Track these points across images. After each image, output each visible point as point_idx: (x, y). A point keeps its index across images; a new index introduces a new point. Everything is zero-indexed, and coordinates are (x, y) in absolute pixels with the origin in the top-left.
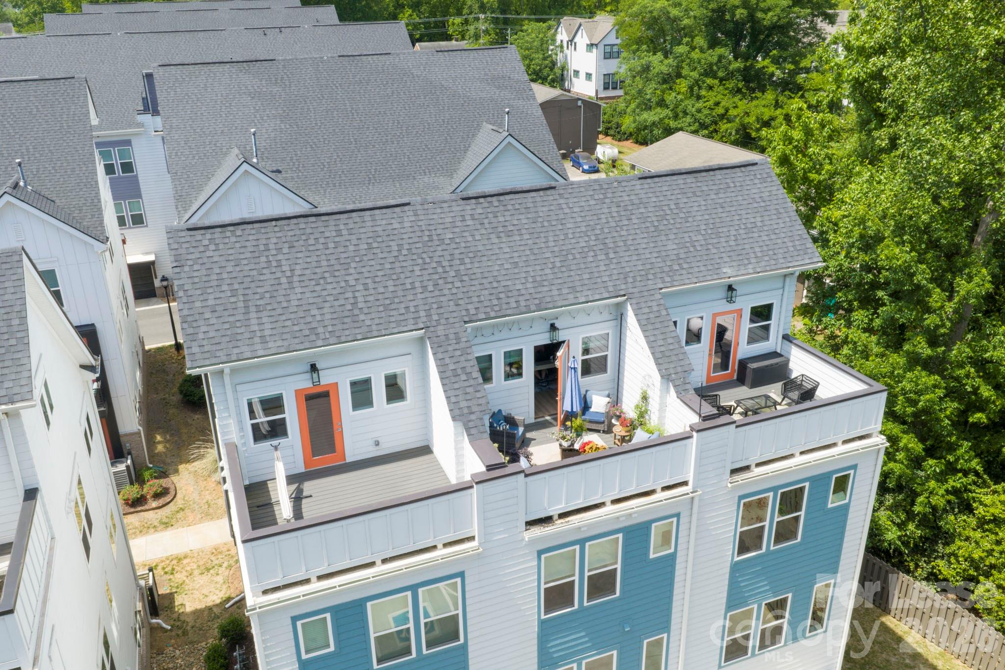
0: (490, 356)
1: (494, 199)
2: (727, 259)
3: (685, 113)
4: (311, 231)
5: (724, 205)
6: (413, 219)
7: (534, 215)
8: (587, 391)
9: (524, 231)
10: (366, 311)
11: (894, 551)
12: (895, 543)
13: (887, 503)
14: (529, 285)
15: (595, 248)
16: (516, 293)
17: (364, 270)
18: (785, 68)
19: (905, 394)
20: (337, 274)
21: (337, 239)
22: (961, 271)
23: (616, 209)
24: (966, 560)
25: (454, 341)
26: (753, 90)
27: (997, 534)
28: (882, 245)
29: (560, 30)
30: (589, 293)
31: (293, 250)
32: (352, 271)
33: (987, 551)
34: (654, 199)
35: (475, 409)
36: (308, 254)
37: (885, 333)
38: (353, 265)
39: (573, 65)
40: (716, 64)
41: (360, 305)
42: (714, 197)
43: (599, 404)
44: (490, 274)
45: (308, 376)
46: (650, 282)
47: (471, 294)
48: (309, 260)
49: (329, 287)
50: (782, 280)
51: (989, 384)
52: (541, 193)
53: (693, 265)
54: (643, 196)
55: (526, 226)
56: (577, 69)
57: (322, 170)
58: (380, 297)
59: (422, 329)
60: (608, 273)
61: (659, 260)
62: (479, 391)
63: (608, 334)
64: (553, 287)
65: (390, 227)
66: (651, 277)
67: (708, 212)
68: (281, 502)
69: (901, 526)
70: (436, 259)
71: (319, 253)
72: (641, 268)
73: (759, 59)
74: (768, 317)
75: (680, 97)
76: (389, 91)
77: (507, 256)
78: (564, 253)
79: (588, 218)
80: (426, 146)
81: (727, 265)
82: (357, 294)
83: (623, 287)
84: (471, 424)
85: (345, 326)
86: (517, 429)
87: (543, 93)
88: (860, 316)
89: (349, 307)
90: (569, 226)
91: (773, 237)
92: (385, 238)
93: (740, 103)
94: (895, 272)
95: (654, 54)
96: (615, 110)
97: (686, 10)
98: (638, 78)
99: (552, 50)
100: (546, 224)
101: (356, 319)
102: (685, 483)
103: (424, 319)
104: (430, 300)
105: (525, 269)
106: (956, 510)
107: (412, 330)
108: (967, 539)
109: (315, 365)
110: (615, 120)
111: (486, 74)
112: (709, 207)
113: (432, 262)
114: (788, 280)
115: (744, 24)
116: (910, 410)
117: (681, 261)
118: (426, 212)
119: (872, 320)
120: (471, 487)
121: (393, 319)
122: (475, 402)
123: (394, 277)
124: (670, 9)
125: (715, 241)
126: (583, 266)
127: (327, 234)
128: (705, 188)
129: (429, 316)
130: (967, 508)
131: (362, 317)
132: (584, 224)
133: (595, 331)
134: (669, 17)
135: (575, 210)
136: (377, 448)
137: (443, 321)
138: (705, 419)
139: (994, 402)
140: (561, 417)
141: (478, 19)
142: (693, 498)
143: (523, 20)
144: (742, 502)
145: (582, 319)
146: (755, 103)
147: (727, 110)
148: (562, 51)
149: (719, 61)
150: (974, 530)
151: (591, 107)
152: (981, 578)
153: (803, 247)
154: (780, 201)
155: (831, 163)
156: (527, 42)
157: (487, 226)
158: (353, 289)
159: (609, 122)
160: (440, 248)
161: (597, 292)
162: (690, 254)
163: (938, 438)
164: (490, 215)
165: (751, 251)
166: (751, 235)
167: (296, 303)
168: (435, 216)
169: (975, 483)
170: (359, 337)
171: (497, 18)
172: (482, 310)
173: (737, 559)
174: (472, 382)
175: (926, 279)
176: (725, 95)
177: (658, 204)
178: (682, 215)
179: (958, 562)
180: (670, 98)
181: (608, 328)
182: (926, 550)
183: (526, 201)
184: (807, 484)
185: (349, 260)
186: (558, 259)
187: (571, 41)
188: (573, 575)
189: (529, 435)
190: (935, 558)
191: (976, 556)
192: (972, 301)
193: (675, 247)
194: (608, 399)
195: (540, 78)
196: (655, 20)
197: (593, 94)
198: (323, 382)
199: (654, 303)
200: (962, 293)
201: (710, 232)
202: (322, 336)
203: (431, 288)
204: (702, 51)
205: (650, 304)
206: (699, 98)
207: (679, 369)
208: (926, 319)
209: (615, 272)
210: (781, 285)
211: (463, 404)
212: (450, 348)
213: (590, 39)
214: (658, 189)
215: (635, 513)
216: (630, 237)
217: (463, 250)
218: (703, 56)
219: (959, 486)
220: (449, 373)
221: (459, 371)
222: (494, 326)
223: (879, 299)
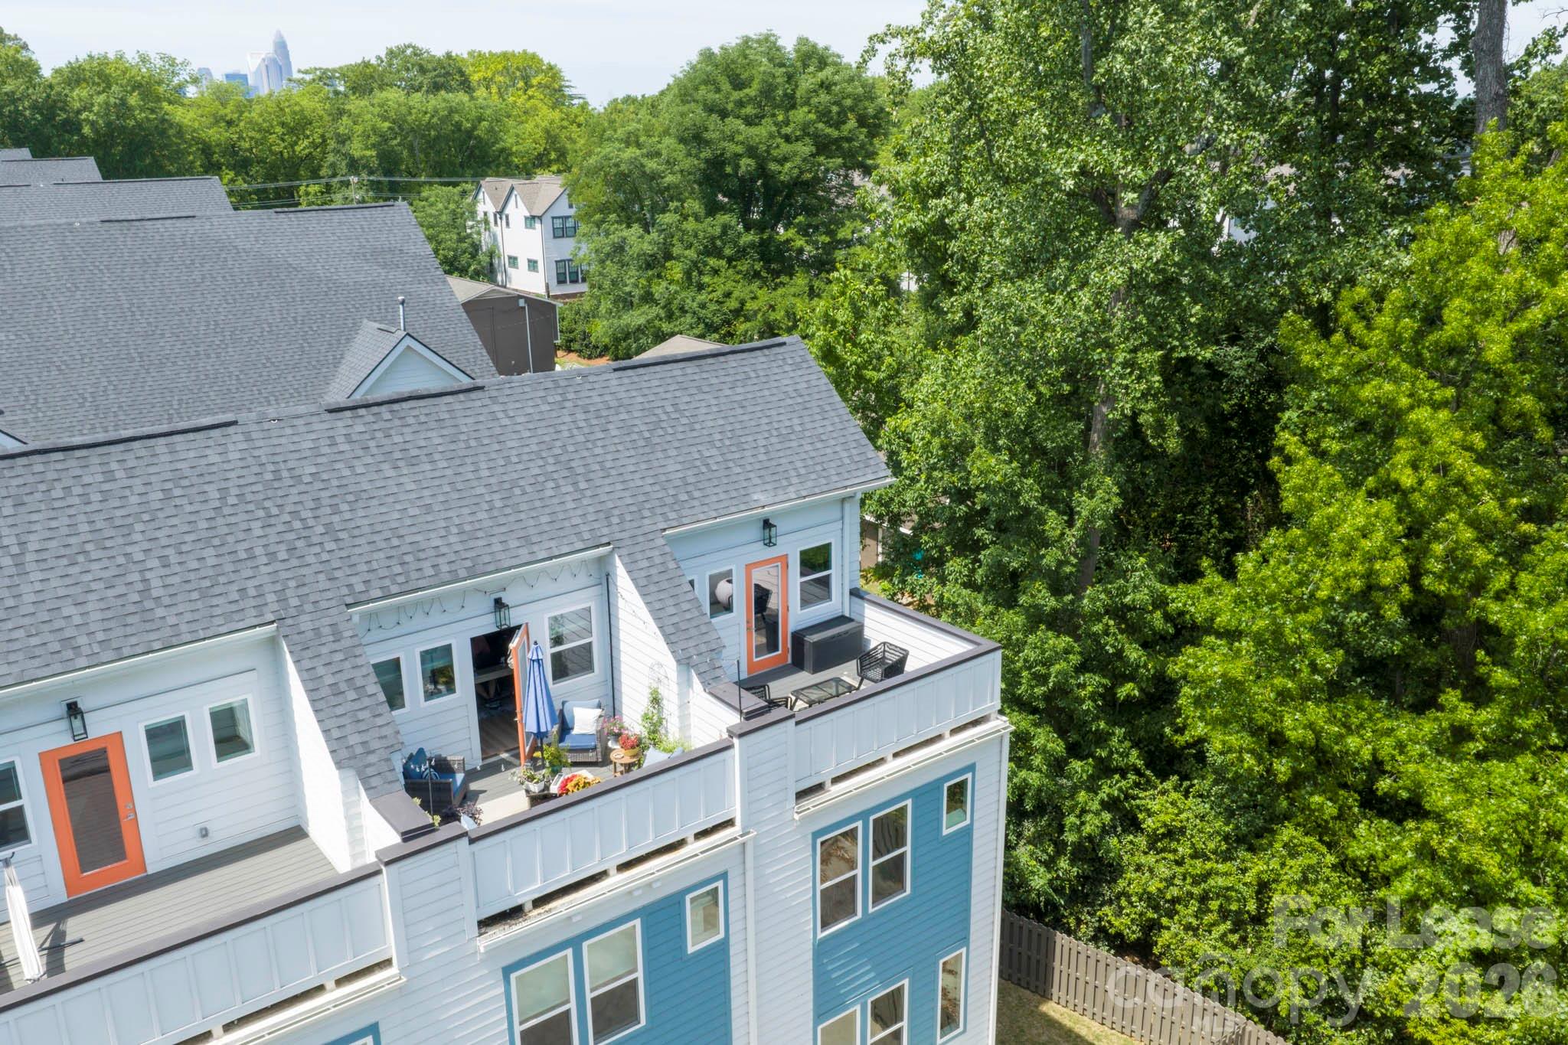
0: (397, 662)
1: (383, 408)
2: (758, 481)
3: (683, 311)
4: (56, 476)
5: (745, 403)
6: (244, 446)
7: (453, 431)
8: (563, 703)
9: (437, 457)
10: (167, 601)
11: (1046, 905)
12: (1047, 893)
13: (1026, 833)
14: (452, 539)
15: (555, 476)
16: (432, 553)
17: (158, 534)
18: (817, 242)
19: (1029, 668)
20: (108, 543)
21: (106, 487)
22: (1078, 484)
23: (583, 417)
24: (1141, 900)
25: (331, 638)
26: (777, 274)
27: (1175, 851)
28: (972, 455)
29: (480, 196)
30: (552, 544)
31: (22, 509)
32: (137, 537)
33: (1166, 880)
34: (640, 399)
35: (375, 744)
36: (52, 514)
37: (992, 587)
38: (139, 527)
39: (508, 248)
40: (720, 237)
41: (155, 593)
42: (728, 392)
43: (585, 720)
44: (385, 527)
45: (64, 725)
46: (646, 521)
47: (354, 560)
48: (54, 524)
49: (95, 566)
50: (838, 507)
51: (1136, 641)
52: (461, 397)
53: (708, 492)
54: (623, 395)
55: (440, 448)
56: (513, 254)
57: (81, 406)
58: (192, 576)
59: (272, 622)
60: (579, 512)
61: (657, 488)
62: (380, 715)
63: (589, 610)
64: (494, 540)
65: (204, 461)
66: (646, 513)
67: (723, 415)
68: (22, 959)
69: (1049, 864)
70: (288, 509)
71: (72, 511)
72: (629, 501)
73: (781, 231)
74: (827, 565)
75: (673, 288)
76: (197, 275)
77: (414, 495)
78: (506, 486)
79: (540, 432)
80: (268, 359)
81: (758, 489)
82: (148, 575)
83: (605, 531)
84: (370, 771)
85: (129, 630)
86: (454, 778)
87: (465, 289)
88: (956, 566)
89: (136, 597)
90: (510, 444)
91: (819, 445)
92: (195, 480)
93: (759, 293)
94: (994, 493)
95: (629, 226)
96: (578, 313)
97: (668, 162)
98: (608, 262)
99: (472, 227)
100: (473, 443)
101: (148, 616)
102: (730, 823)
103: (276, 607)
104: (284, 575)
105: (443, 515)
106: (1119, 829)
107: (255, 627)
108: (1139, 868)
109: (75, 704)
110: (580, 327)
111: (361, 247)
112: (723, 408)
113: (281, 513)
114: (847, 506)
115: (753, 181)
116: (1039, 691)
117: (690, 488)
118: (266, 434)
119: (973, 571)
120: (378, 872)
121: (218, 611)
122: (375, 733)
123: (216, 542)
124: (645, 161)
125: (737, 456)
126: (538, 504)
127: (87, 480)
128: (714, 381)
129: (282, 600)
130: (1131, 823)
131: (160, 612)
132: (535, 440)
133: (568, 606)
134: (644, 172)
135: (519, 420)
136: (206, 841)
137: (308, 607)
138: (750, 716)
139: (1145, 666)
140: (524, 748)
141: (347, 184)
142: (744, 844)
143: (421, 185)
144: (819, 841)
145: (545, 587)
146: (780, 291)
147: (743, 303)
148: (487, 229)
149: (724, 232)
150: (1145, 853)
151: (541, 308)
152: (1164, 921)
153: (863, 457)
154: (824, 395)
155: (892, 355)
156: (431, 215)
157: (374, 451)
158: (140, 567)
159: (571, 332)
160: (294, 491)
161: (565, 541)
162: (702, 477)
163: (1082, 726)
164: (379, 435)
165: (790, 467)
166: (788, 445)
167: (33, 598)
168: (283, 441)
169: (1137, 785)
170: (157, 645)
171: (379, 182)
172: (376, 584)
173: (821, 935)
174: (366, 702)
175: (1036, 498)
176: (737, 282)
177: (647, 406)
178: (684, 421)
179: (1131, 903)
180: (659, 289)
181: (587, 599)
182: (1087, 895)
183: (437, 409)
184: (909, 802)
185: (130, 520)
186: (496, 496)
187: (501, 212)
188: (568, 1001)
189: (474, 786)
190: (1102, 905)
191: (1152, 889)
192: (1099, 523)
193: (679, 467)
194: (598, 712)
195: (457, 269)
196: (624, 176)
197: (542, 291)
198: (93, 733)
199: (656, 553)
200: (1085, 513)
201: (727, 443)
202: (86, 650)
203: (282, 555)
204: (697, 219)
205: (649, 554)
206: (701, 287)
207: (703, 648)
208: (1044, 556)
209: (591, 509)
210: (839, 515)
211: (354, 740)
212: (324, 650)
213: (529, 208)
214: (645, 385)
215: (657, 880)
216: (609, 457)
217: (336, 491)
218: (700, 226)
219: (1116, 793)
220: (325, 692)
221: (343, 687)
222: (399, 608)
223: (979, 540)
